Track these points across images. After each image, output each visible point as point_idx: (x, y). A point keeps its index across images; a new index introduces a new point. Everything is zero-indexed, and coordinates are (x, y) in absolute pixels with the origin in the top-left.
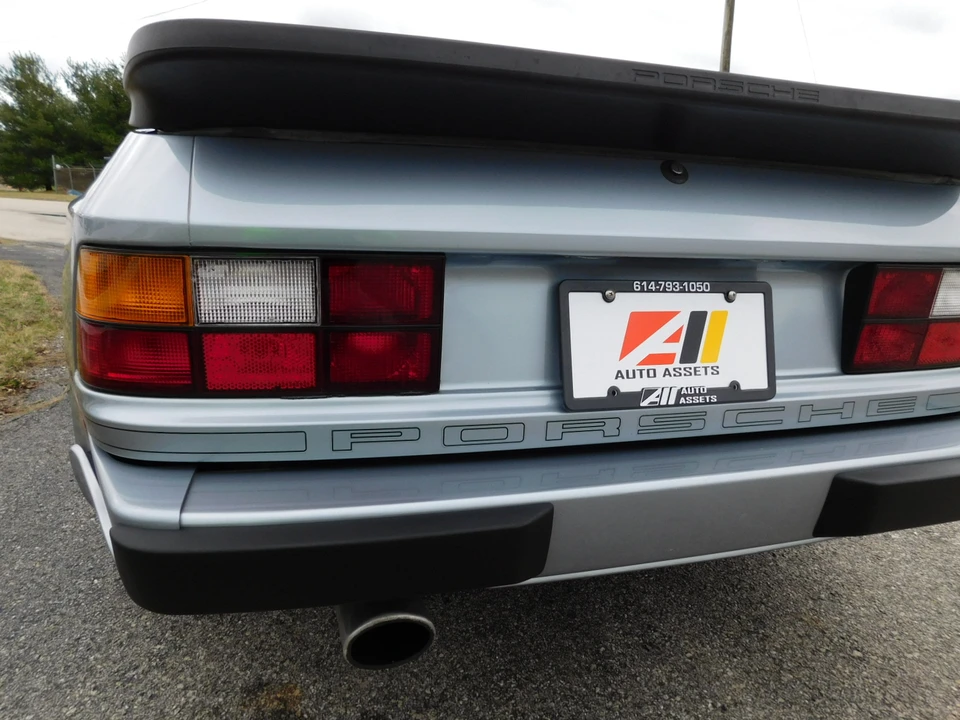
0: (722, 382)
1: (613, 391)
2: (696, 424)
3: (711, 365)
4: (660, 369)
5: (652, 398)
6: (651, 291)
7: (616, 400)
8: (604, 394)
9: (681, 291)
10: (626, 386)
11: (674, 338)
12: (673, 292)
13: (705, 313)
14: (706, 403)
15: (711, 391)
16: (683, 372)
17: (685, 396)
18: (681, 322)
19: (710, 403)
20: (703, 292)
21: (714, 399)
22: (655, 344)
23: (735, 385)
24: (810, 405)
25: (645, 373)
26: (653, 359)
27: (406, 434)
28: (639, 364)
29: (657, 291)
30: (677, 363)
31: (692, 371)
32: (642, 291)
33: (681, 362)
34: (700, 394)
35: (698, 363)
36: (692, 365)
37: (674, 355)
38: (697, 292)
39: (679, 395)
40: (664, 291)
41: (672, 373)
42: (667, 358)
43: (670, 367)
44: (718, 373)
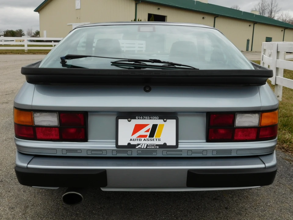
0: (161, 143)
1: (129, 144)
2: (154, 153)
3: (158, 138)
4: (143, 139)
5: (139, 146)
6: (141, 119)
7: (130, 146)
8: (127, 144)
9: (150, 119)
10: (132, 143)
11: (147, 131)
12: (147, 119)
13: (157, 125)
14: (155, 148)
15: (157, 145)
16: (149, 140)
17: (149, 146)
18: (150, 127)
19: (156, 148)
20: (156, 119)
21: (158, 147)
22: (142, 132)
23: (165, 144)
24: (191, 150)
25: (138, 140)
26: (141, 136)
27: (78, 151)
28: (137, 137)
29: (143, 119)
30: (148, 137)
31: (152, 140)
32: (138, 119)
33: (149, 137)
34: (153, 146)
35: (154, 138)
36: (152, 138)
37: (147, 135)
38: (154, 119)
39: (147, 146)
40: (145, 119)
41: (146, 140)
43: (146, 138)
44: (160, 140)
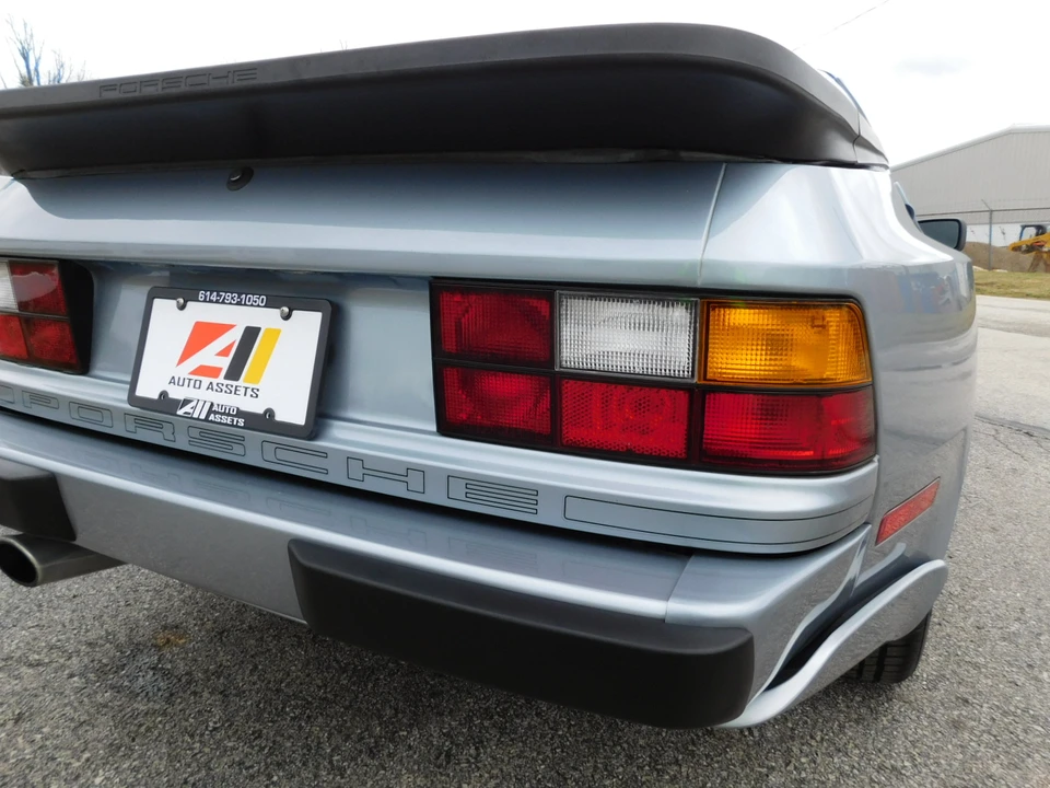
0: (257, 407)
1: (164, 394)
2: (238, 449)
3: (252, 386)
4: (206, 381)
5: (187, 409)
6: (211, 301)
7: (166, 404)
8: (156, 397)
9: (239, 304)
10: (176, 393)
11: (224, 353)
12: (230, 303)
13: (259, 329)
14: (232, 425)
15: (240, 414)
16: (224, 388)
17: (216, 413)
18: (234, 337)
19: (237, 426)
20: (258, 306)
21: (241, 422)
22: (210, 355)
23: (270, 412)
24: (360, 459)
25: (192, 382)
26: (203, 371)
27: (53, 403)
28: (192, 373)
29: (217, 302)
30: (221, 379)
31: (233, 389)
32: (205, 301)
33: (226, 377)
35: (241, 382)
36: (234, 383)
37: (220, 370)
38: (252, 305)
39: (210, 411)
40: (223, 302)
41: (215, 387)
42: (213, 372)
43: (215, 381)
44: (257, 396)
